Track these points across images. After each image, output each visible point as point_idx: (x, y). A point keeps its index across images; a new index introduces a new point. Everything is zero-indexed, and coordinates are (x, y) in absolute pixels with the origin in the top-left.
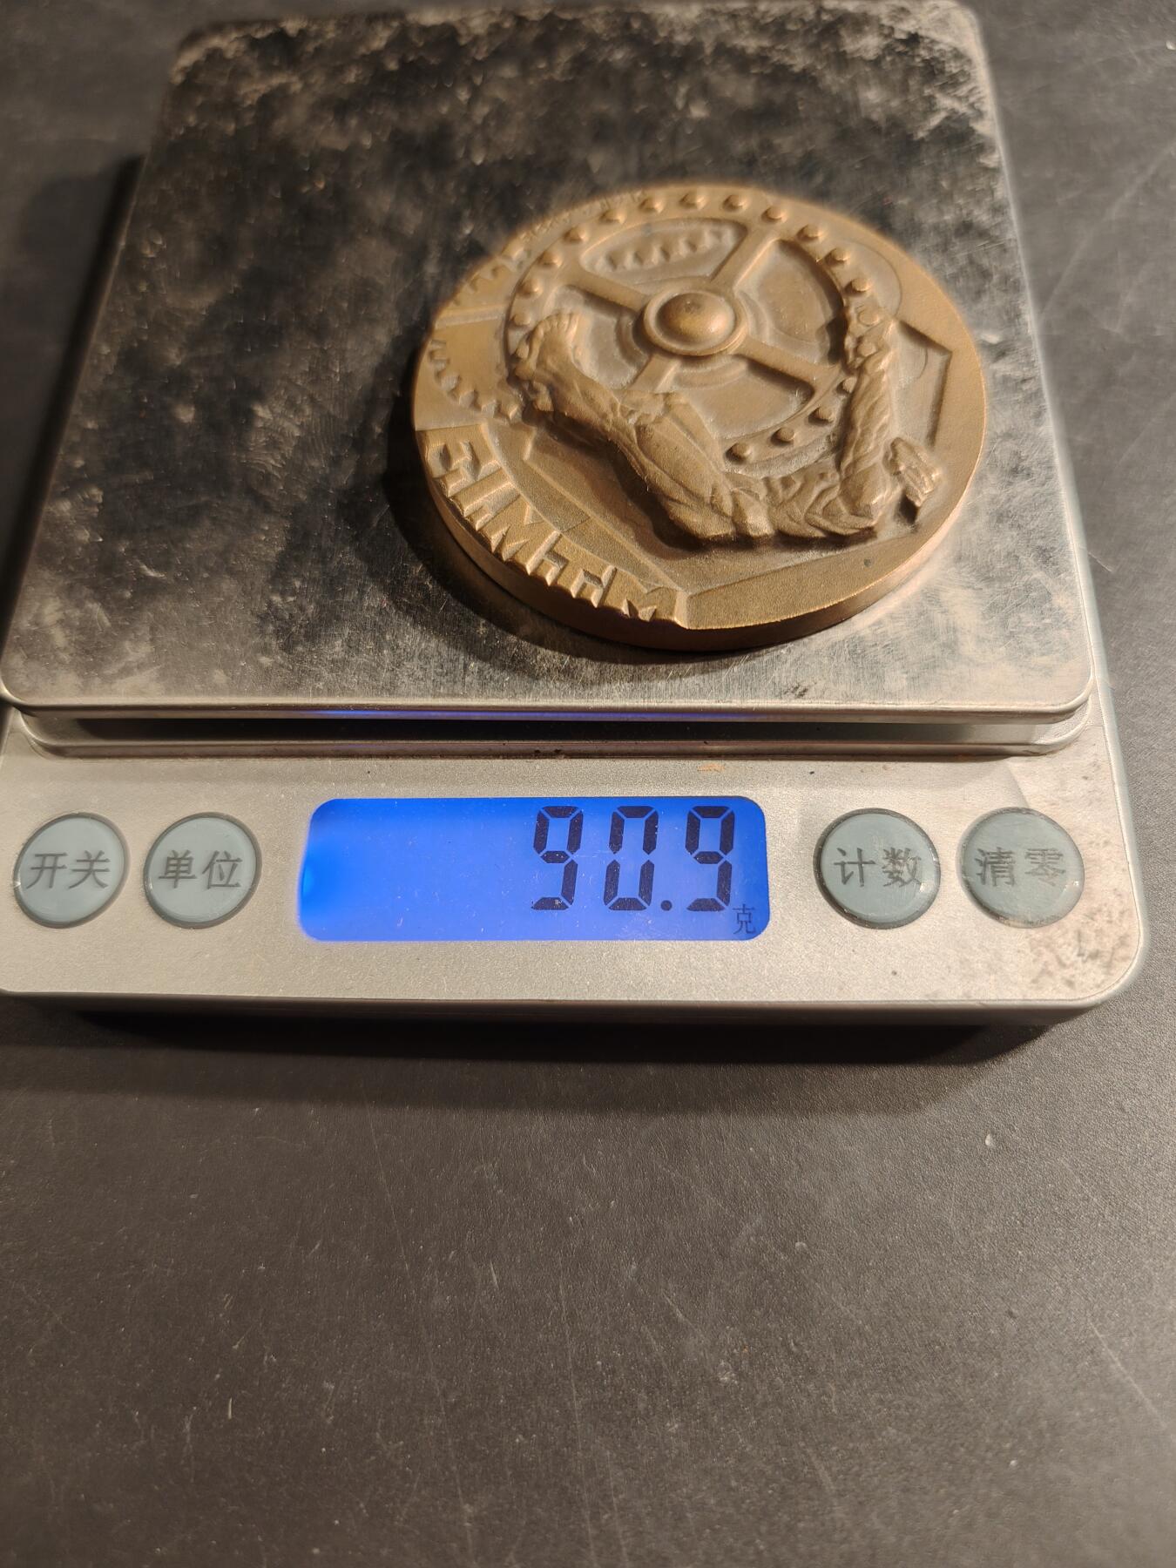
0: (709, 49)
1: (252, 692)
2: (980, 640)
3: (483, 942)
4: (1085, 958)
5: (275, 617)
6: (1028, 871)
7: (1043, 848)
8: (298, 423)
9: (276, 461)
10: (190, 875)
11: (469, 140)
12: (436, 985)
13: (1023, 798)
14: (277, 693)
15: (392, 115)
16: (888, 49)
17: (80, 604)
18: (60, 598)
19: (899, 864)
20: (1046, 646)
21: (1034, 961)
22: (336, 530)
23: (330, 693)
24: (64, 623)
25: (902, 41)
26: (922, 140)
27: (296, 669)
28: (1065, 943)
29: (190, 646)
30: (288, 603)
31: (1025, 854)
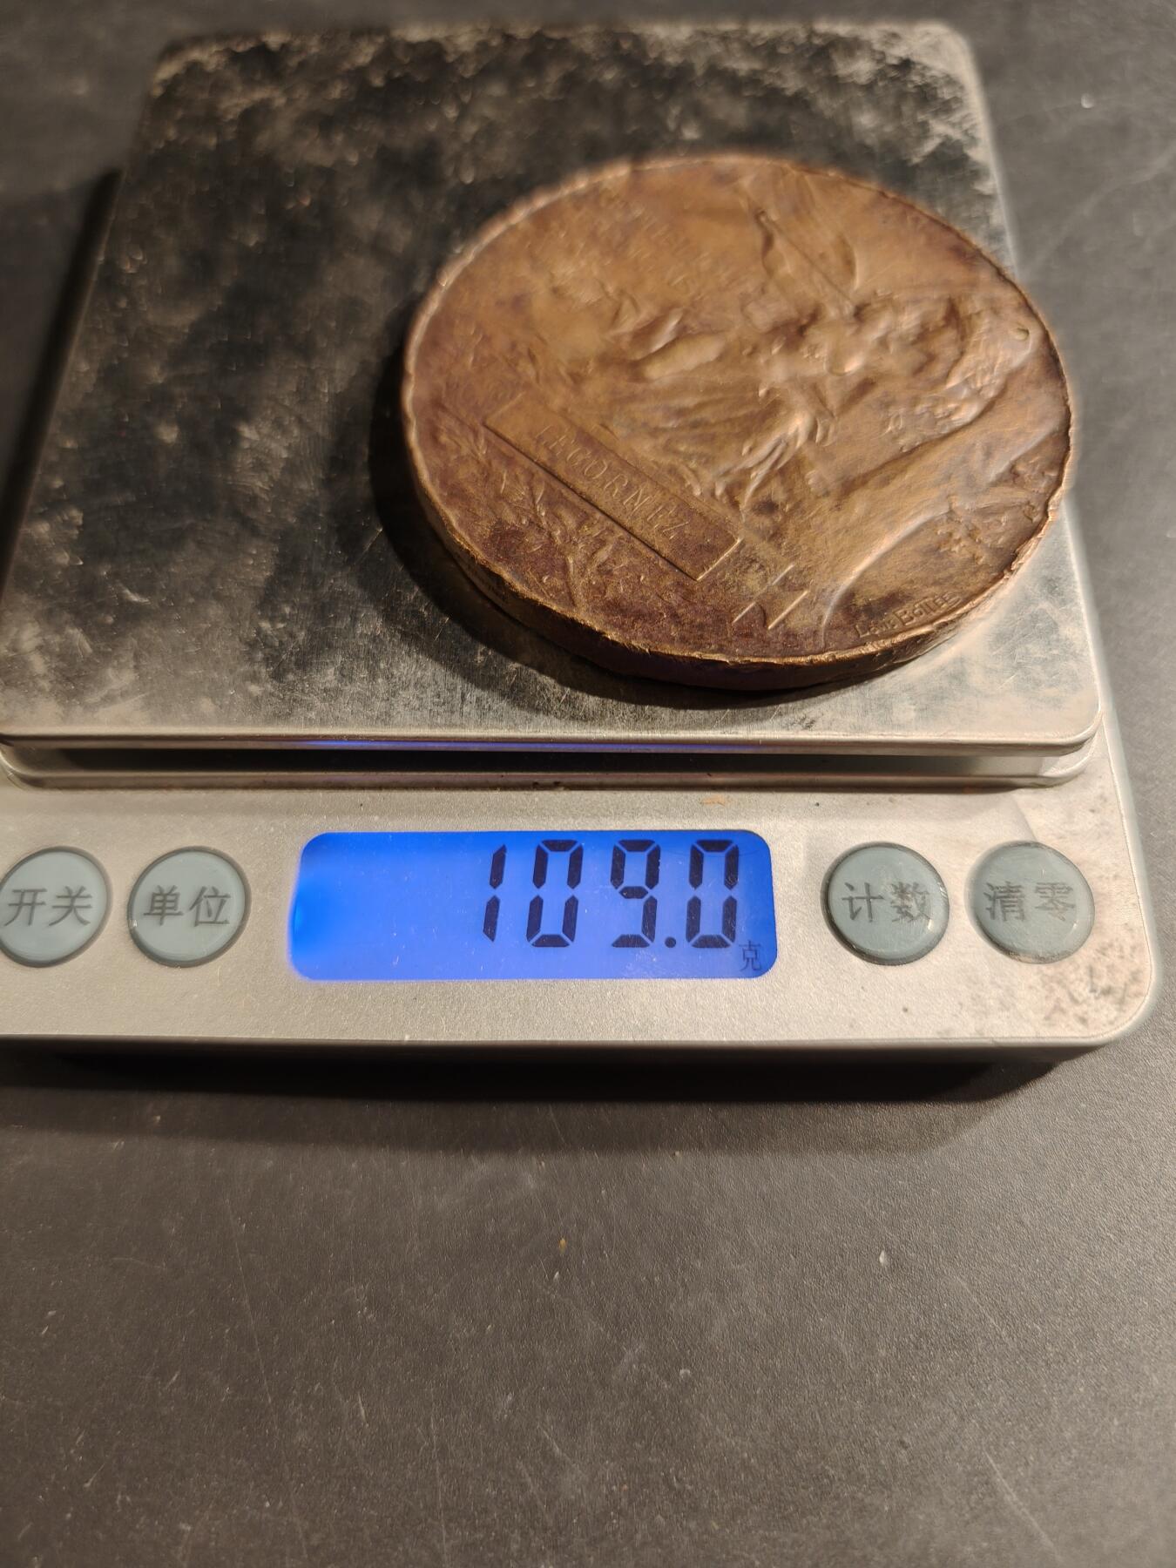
0: (700, 70)
1: (241, 722)
2: (989, 671)
3: (482, 981)
4: (1097, 994)
5: (265, 645)
6: (1038, 905)
7: (1052, 882)
8: (287, 445)
9: (263, 483)
10: (177, 912)
11: (458, 158)
12: (434, 1026)
13: (1030, 831)
14: (268, 721)
15: (377, 131)
16: (881, 74)
17: (59, 630)
18: (39, 623)
19: (907, 898)
20: (1054, 677)
21: (1047, 997)
22: (328, 555)
23: (323, 723)
24: (42, 649)
25: (895, 67)
26: (917, 166)
27: (287, 698)
28: (1077, 979)
29: (176, 673)
30: (278, 630)
31: (1034, 889)
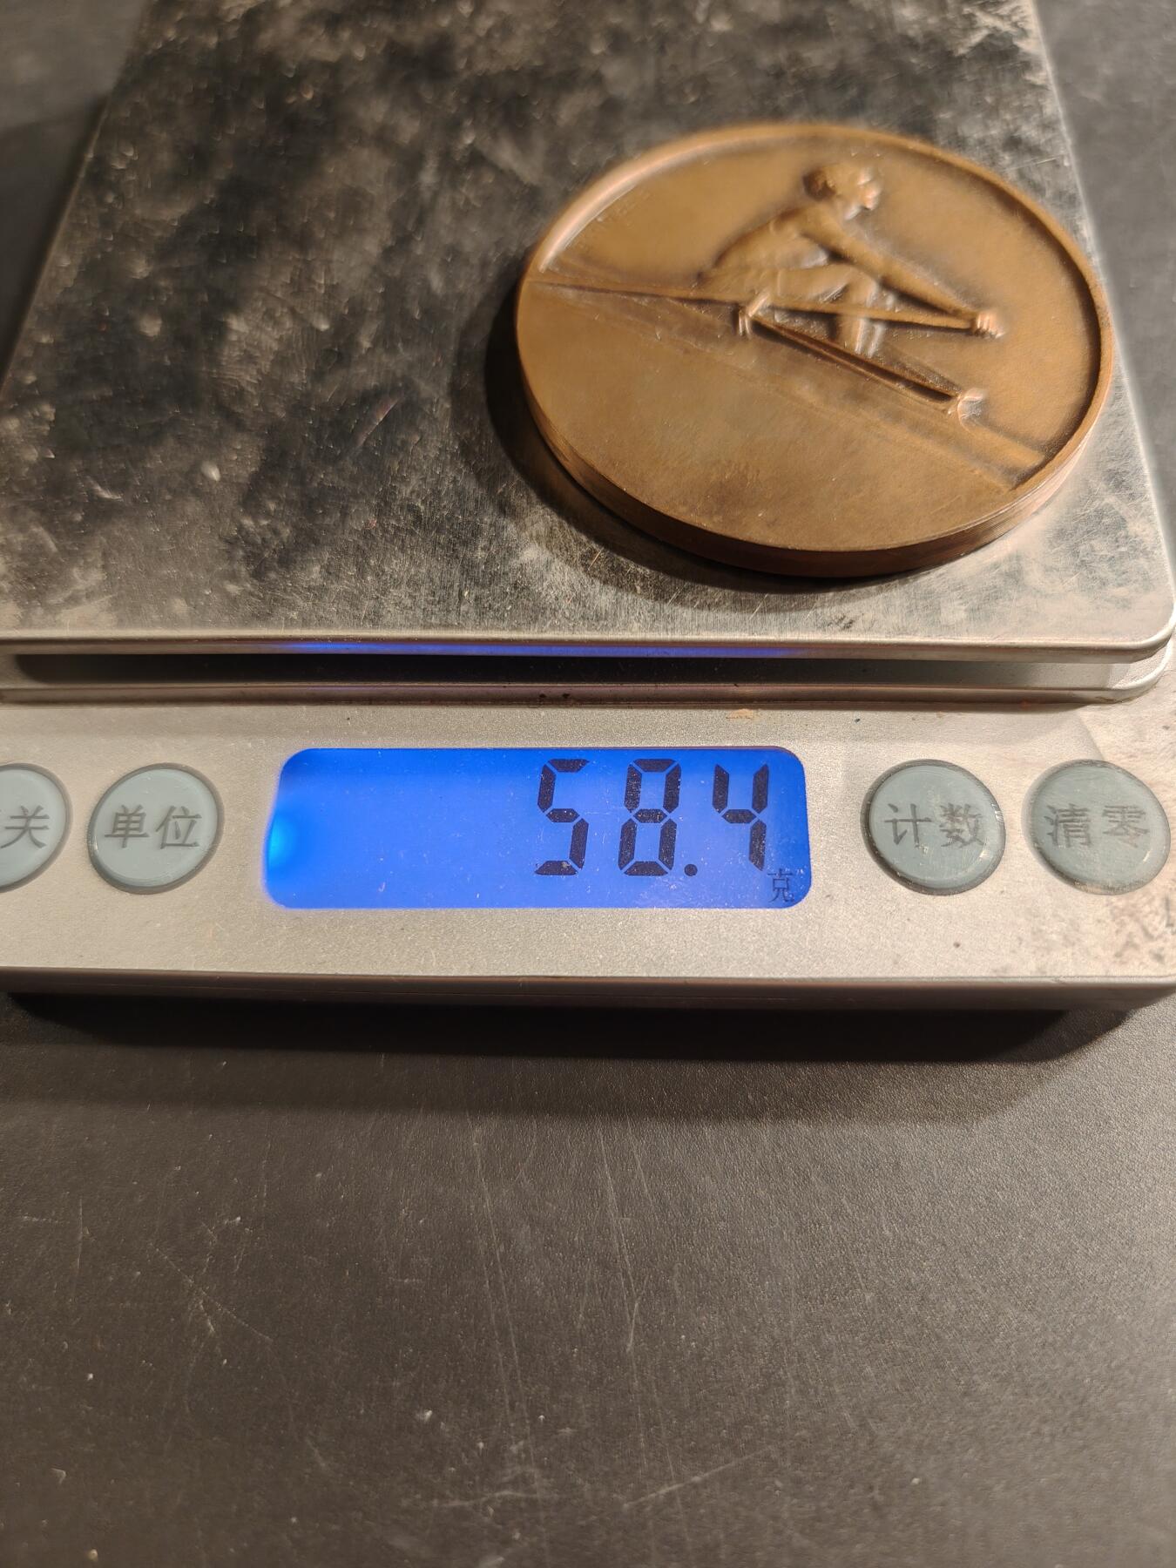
1: (217, 623)
2: (1048, 570)
3: (479, 910)
4: (1174, 929)
5: (246, 542)
6: (1105, 830)
7: (1124, 804)
8: (277, 337)
9: (251, 376)
10: (142, 833)
11: (471, 51)
12: (423, 959)
13: (1095, 746)
14: (245, 623)
15: (386, 27)
17: (24, 528)
19: (958, 821)
20: (1123, 576)
21: (1117, 932)
22: (318, 449)
23: (305, 623)
26: (962, 57)
27: (268, 597)
28: (1151, 912)
29: (148, 574)
30: (260, 527)
31: (1102, 811)
